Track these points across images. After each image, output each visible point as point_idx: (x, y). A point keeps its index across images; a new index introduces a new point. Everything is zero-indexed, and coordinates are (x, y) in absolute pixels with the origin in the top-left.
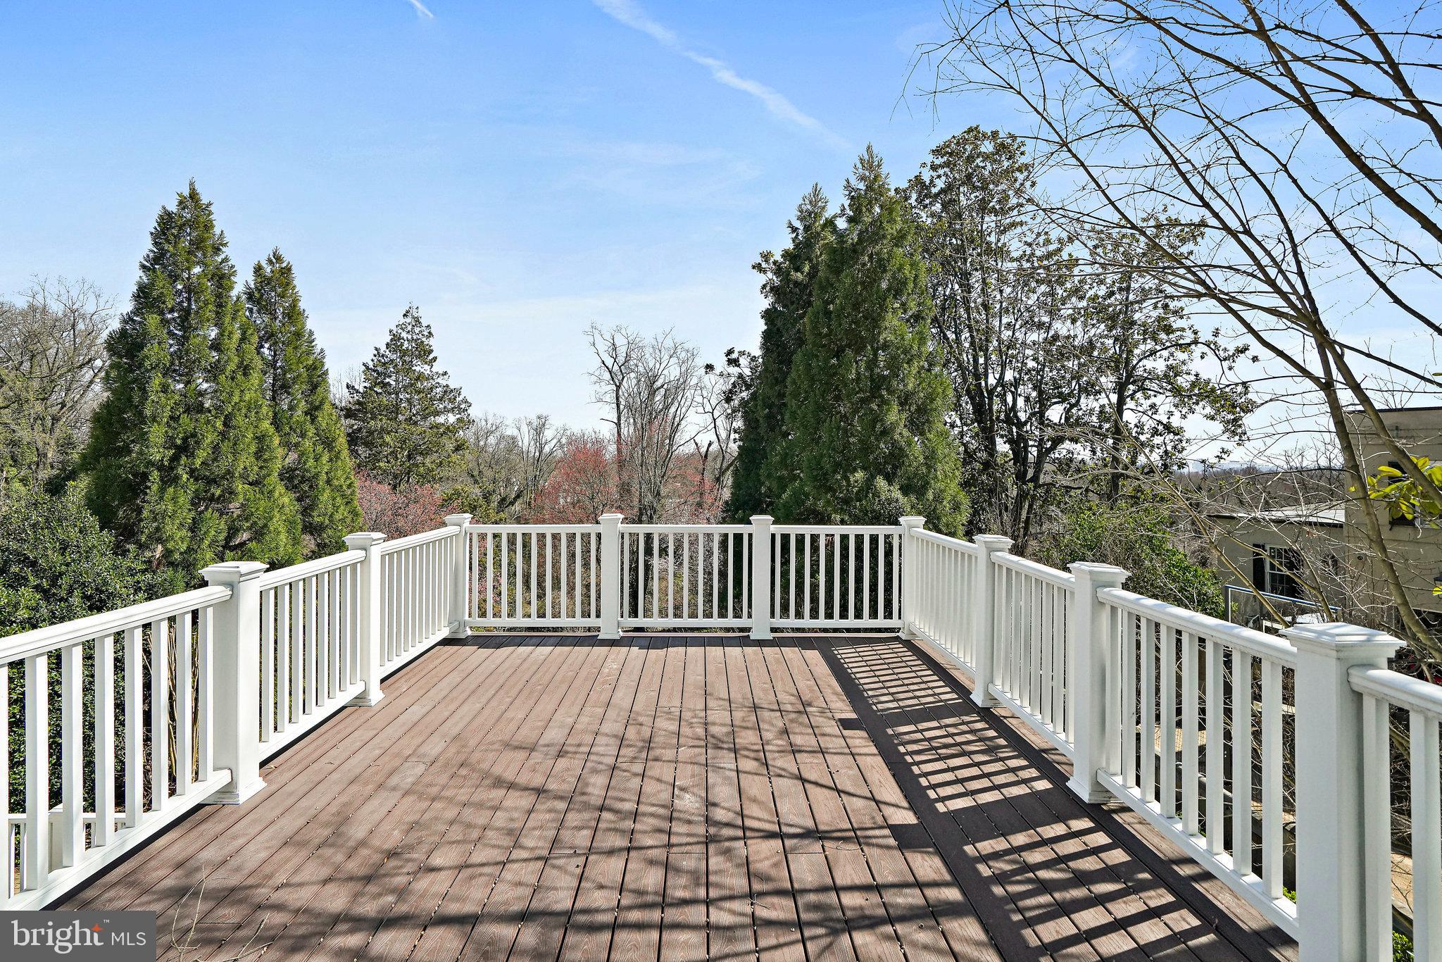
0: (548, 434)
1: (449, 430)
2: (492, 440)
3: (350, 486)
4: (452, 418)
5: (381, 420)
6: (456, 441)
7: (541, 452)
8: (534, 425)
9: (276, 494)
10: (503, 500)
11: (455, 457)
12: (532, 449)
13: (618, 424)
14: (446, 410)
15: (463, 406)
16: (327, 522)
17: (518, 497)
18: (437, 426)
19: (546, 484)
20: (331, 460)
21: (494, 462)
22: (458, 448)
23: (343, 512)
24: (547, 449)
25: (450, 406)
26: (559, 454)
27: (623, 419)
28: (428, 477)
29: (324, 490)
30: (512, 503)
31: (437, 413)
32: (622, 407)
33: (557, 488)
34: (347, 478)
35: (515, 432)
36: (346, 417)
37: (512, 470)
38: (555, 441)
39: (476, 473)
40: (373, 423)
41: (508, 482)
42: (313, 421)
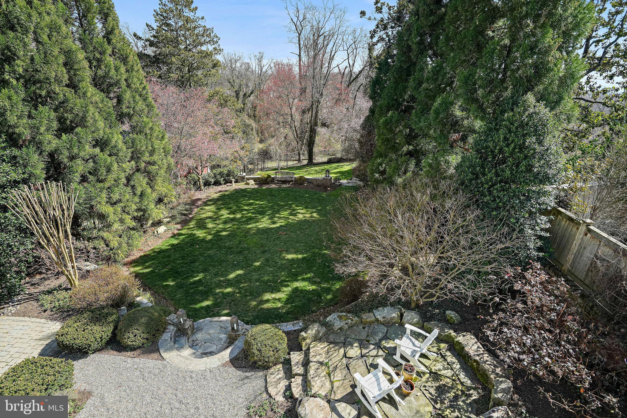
0: (264, 62)
1: (208, 55)
2: (238, 64)
3: (144, 88)
4: (210, 48)
5: (168, 47)
6: (212, 61)
7: (261, 71)
8: (258, 57)
9: (89, 94)
10: (245, 94)
11: (214, 71)
12: (257, 69)
13: (300, 56)
14: (205, 43)
15: (215, 40)
16: (132, 112)
17: (252, 93)
18: (201, 52)
19: (265, 87)
20: (127, 71)
21: (240, 76)
22: (215, 66)
23: (141, 105)
24: (264, 70)
25: (208, 39)
26: (270, 72)
27: (302, 53)
28: (199, 84)
29: (125, 91)
30: (249, 96)
31: (202, 44)
32: (301, 46)
33: (270, 89)
34: (141, 83)
35: (249, 61)
36: (150, 46)
37: (248, 79)
38: (268, 65)
39: (231, 81)
40: (164, 49)
41: (247, 85)
42: (109, 42)
